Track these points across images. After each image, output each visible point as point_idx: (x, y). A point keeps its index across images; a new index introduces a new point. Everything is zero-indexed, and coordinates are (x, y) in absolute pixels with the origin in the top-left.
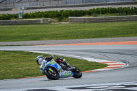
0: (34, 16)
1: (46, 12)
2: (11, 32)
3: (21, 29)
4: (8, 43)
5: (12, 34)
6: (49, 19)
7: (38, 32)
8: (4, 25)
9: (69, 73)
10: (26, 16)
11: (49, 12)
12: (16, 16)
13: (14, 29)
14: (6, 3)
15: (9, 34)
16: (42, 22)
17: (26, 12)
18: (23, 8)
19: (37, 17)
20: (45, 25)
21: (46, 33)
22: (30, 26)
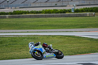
0: (82, 11)
1: (91, 8)
2: (66, 22)
3: (73, 20)
4: (64, 30)
5: (67, 24)
6: (94, 13)
7: (85, 22)
8: (61, 17)
9: (52, 55)
10: (77, 11)
11: (93, 8)
12: (70, 11)
13: (68, 20)
14: (63, 1)
15: (65, 24)
16: (88, 15)
17: (77, 8)
18: (75, 5)
19: (85, 12)
20: (91, 18)
21: (91, 23)
22: (80, 18)
